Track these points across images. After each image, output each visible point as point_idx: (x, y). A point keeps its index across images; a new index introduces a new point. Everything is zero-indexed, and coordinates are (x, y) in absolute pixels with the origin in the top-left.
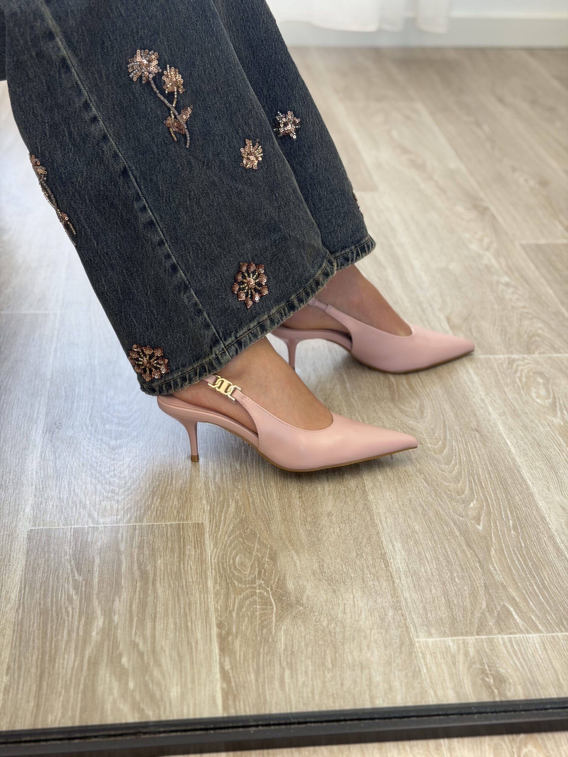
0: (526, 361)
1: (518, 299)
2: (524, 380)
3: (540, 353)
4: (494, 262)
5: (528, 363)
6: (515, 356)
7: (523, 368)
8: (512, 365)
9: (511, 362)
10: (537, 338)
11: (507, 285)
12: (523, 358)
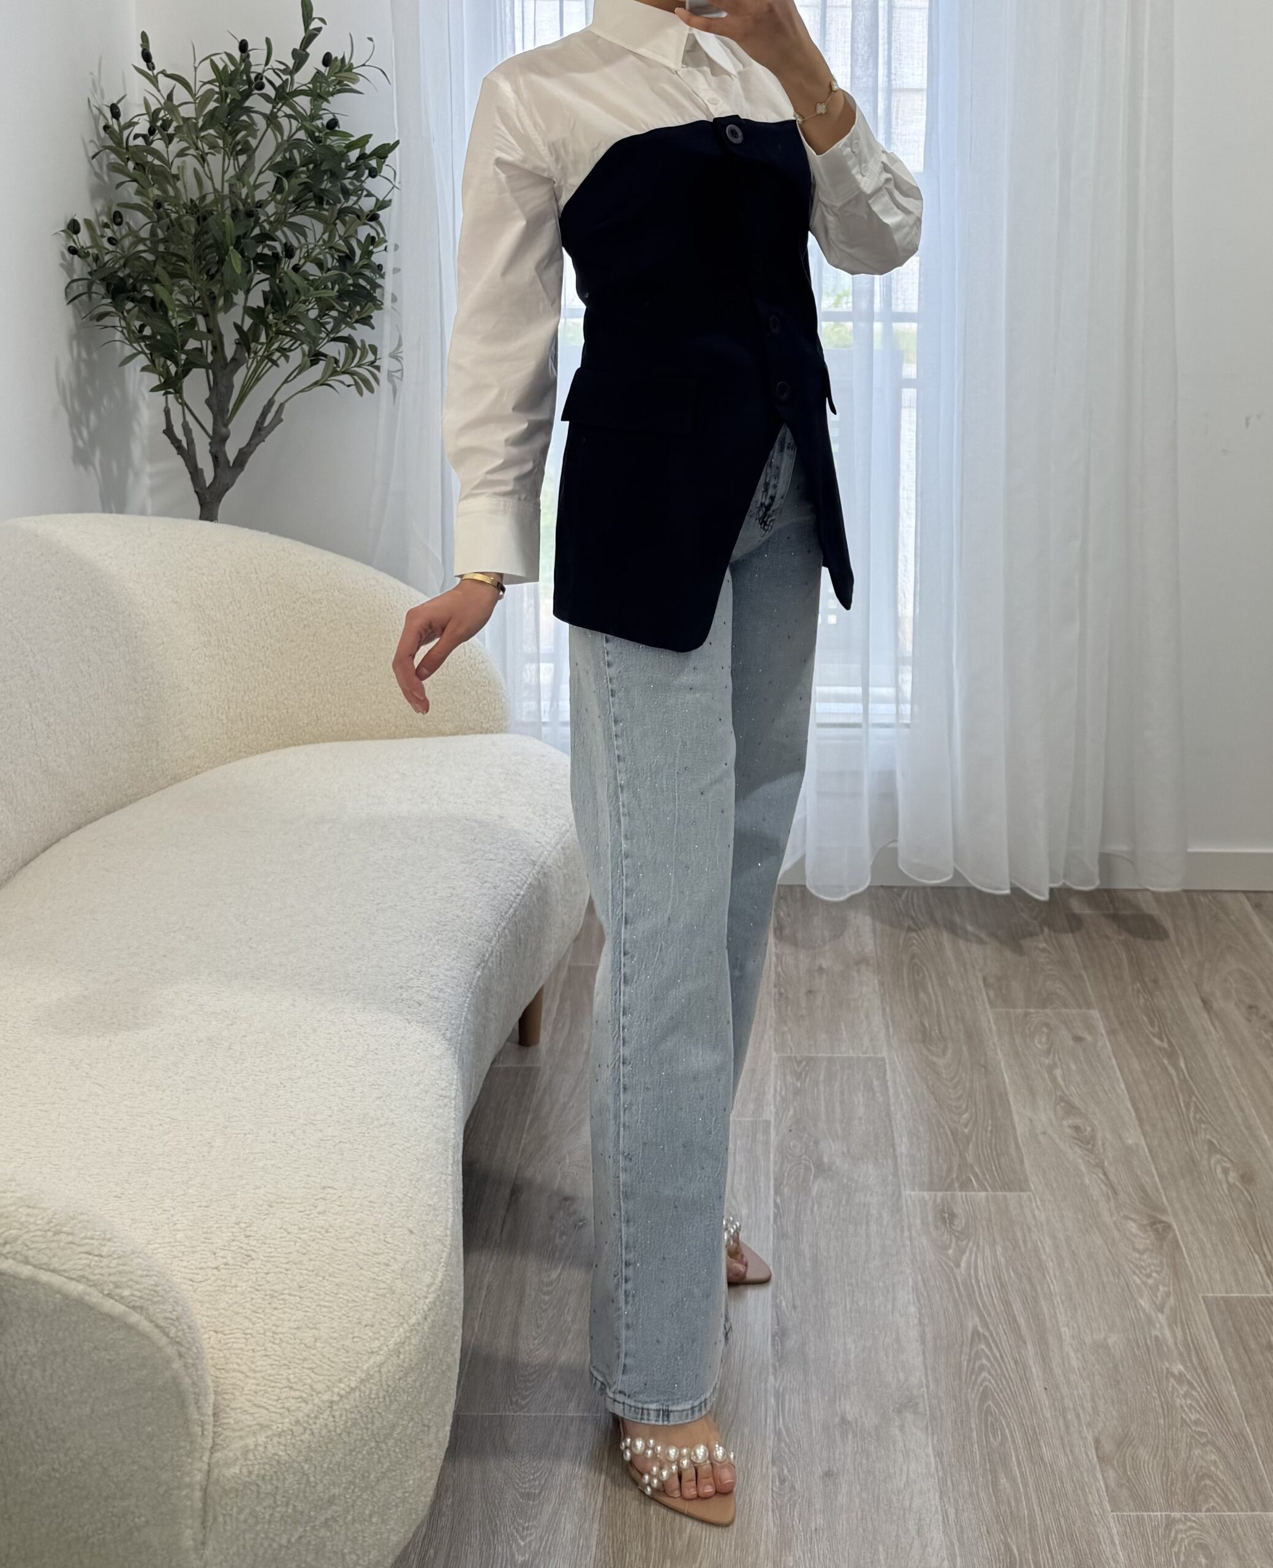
0: (1189, 1524)
1: (1190, 1407)
2: (1182, 1558)
3: (1208, 1510)
4: (1167, 1332)
5: (1192, 1528)
6: (1176, 1515)
7: (1184, 1536)
8: (1171, 1530)
9: (1170, 1523)
10: (1208, 1482)
11: (1180, 1379)
12: (1185, 1516)
